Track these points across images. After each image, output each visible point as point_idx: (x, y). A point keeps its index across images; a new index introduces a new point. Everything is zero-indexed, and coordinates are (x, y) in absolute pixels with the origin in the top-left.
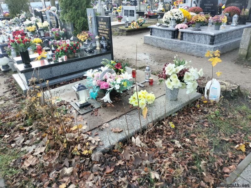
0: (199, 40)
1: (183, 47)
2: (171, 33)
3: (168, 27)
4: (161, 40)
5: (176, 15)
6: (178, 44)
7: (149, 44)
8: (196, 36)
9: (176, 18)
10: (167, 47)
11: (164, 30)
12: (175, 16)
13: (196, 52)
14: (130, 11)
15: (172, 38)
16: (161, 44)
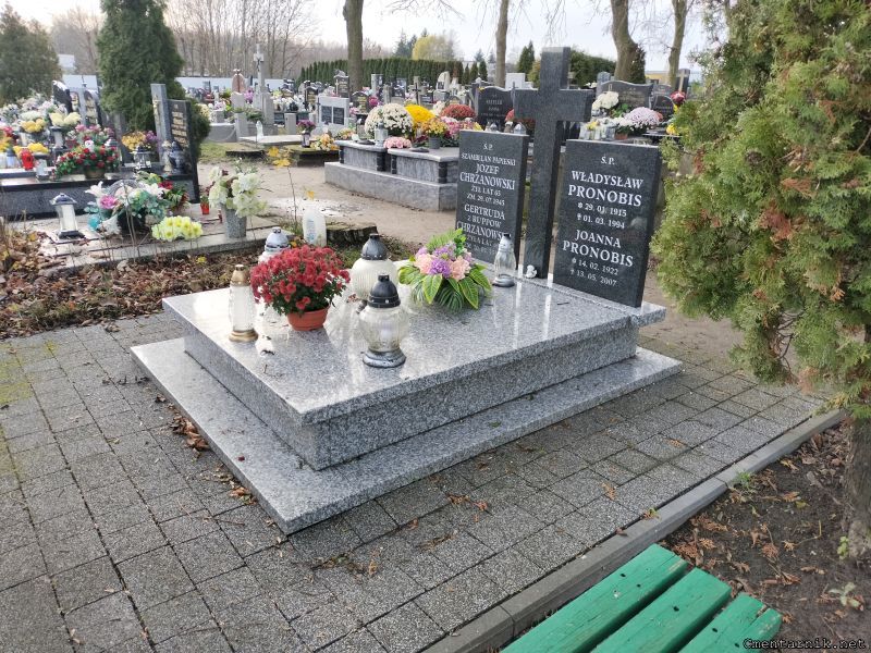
0: (422, 174)
1: (393, 188)
2: (375, 157)
3: (373, 144)
4: (355, 172)
5: (391, 118)
6: (385, 183)
7: (334, 184)
8: (418, 163)
9: (390, 123)
10: (366, 191)
11: (365, 151)
12: (386, 121)
13: (414, 200)
14: (336, 109)
15: (378, 170)
16: (357, 185)
